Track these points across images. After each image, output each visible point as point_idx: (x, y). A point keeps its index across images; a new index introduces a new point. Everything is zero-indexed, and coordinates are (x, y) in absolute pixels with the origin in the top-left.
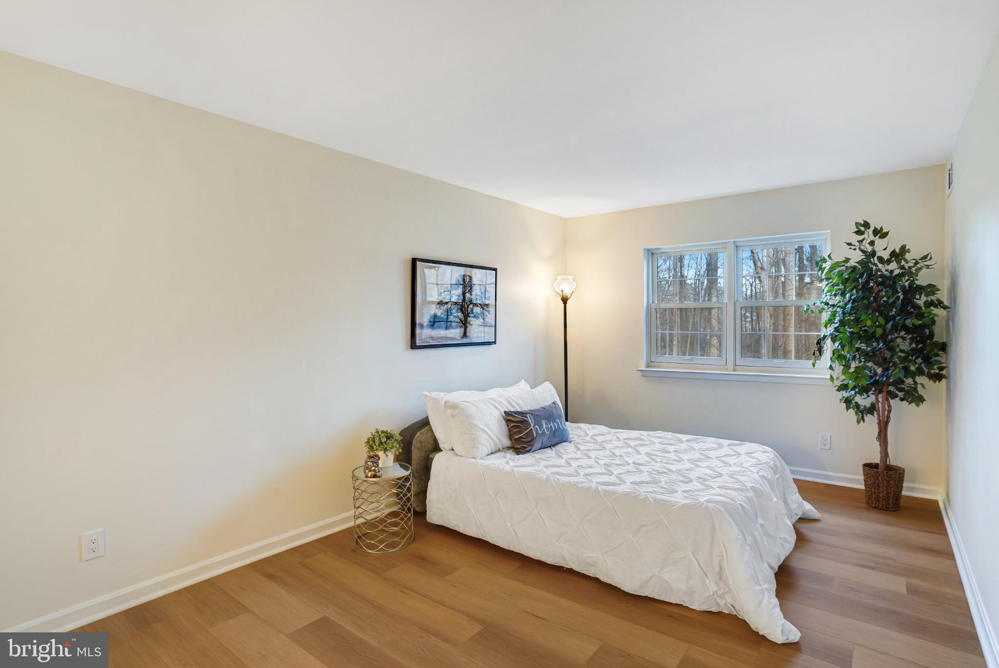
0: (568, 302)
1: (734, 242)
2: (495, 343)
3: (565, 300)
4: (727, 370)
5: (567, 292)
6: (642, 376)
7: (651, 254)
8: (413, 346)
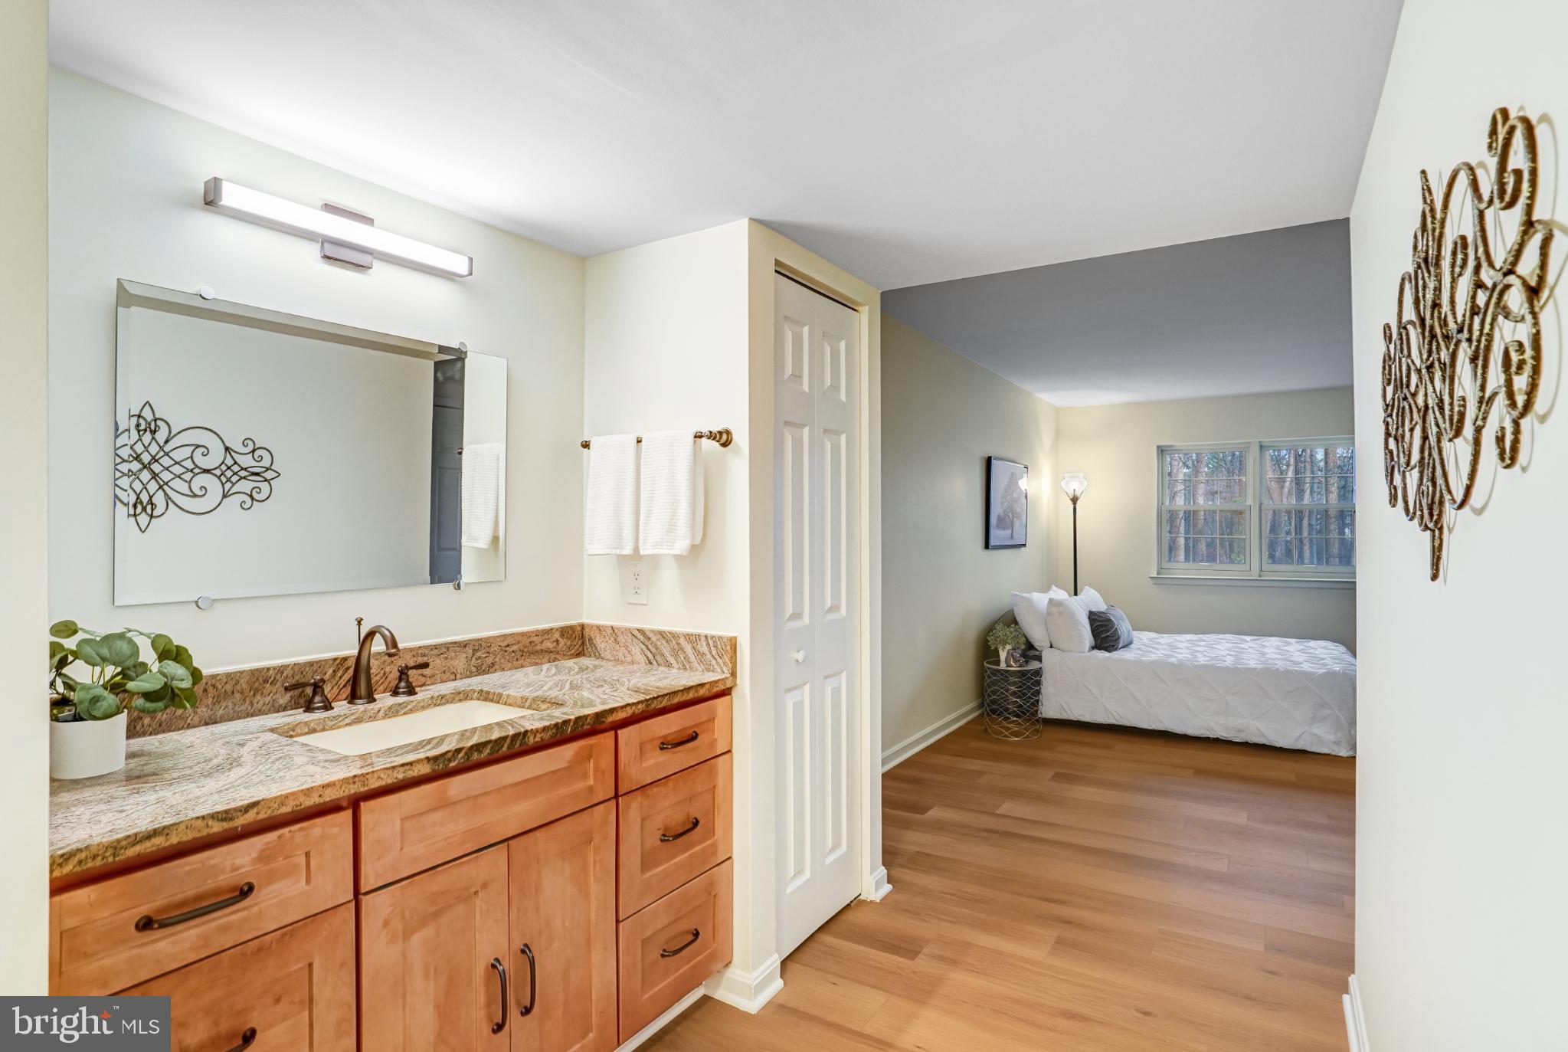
0: (1078, 502)
1: (1260, 442)
2: (1024, 545)
3: (1074, 500)
4: (1251, 576)
5: (1078, 493)
6: (1154, 584)
7: (1162, 451)
8: (987, 546)
